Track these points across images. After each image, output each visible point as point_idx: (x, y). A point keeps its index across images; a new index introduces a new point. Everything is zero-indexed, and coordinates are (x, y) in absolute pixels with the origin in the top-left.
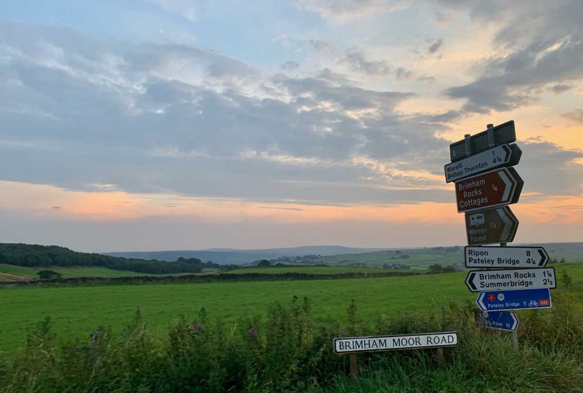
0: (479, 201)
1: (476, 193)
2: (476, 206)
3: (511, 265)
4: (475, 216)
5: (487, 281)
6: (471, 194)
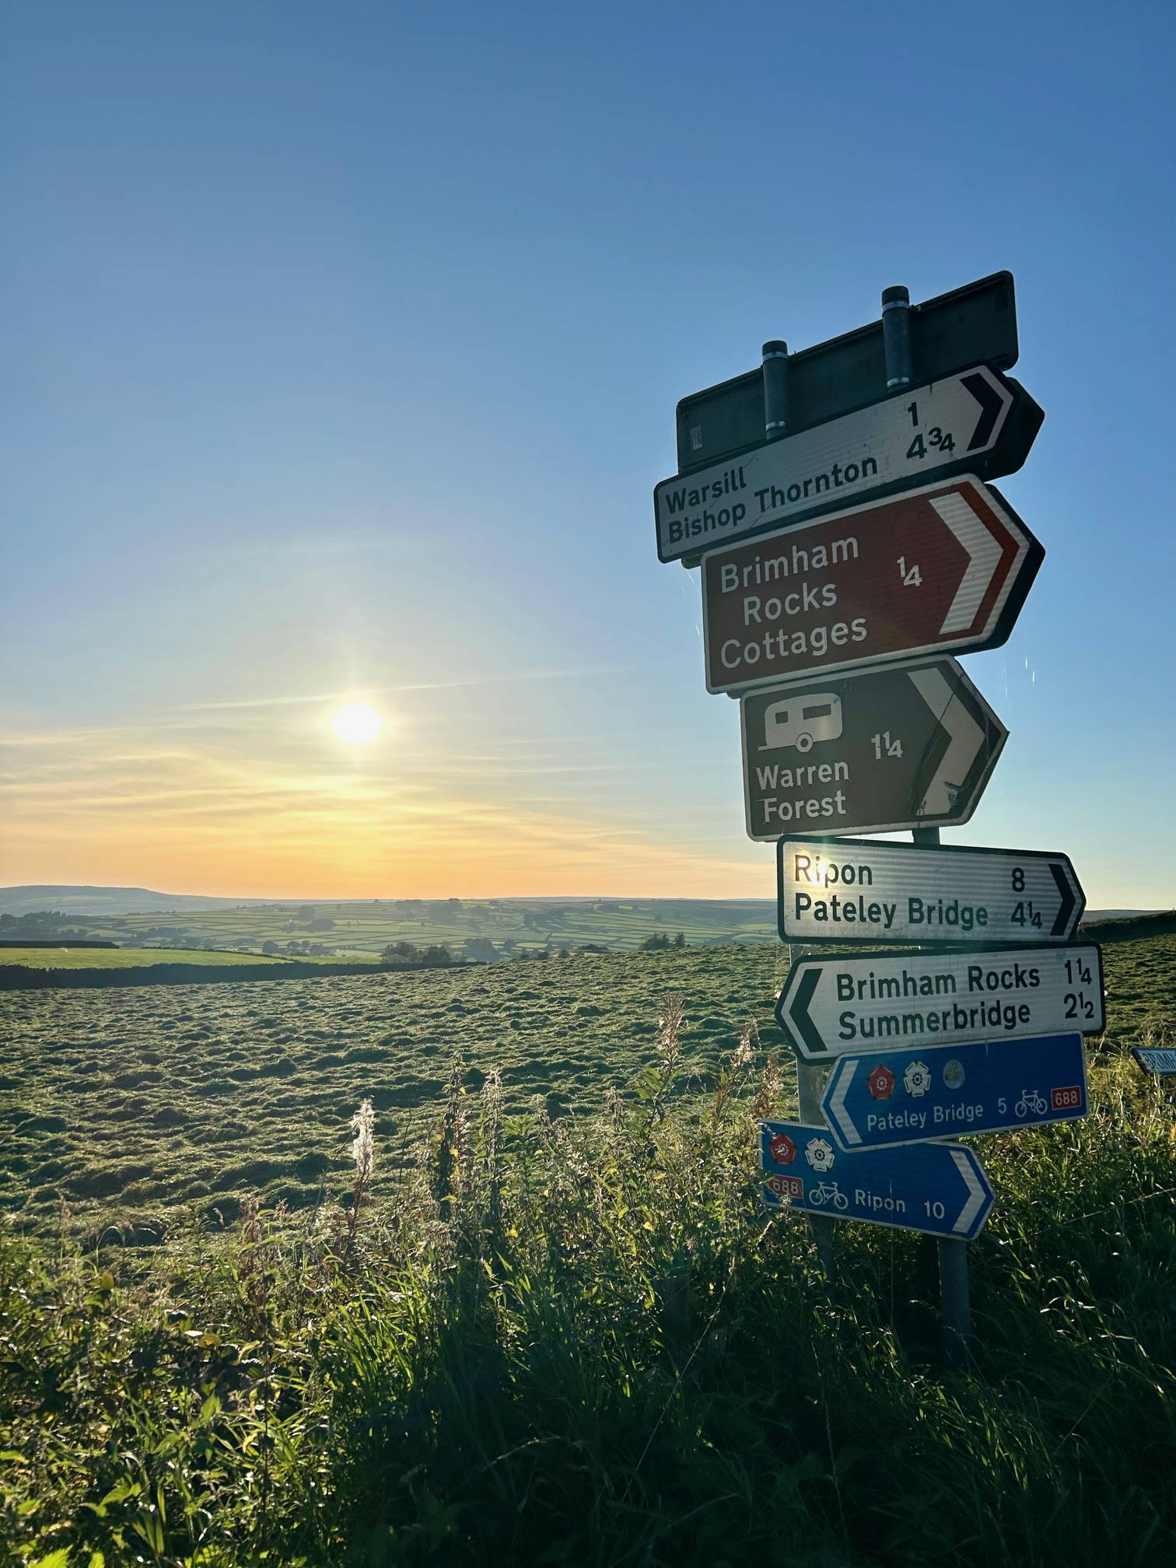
0: (822, 639)
1: (808, 599)
2: (807, 660)
3: (957, 933)
4: (794, 707)
5: (867, 1008)
6: (779, 607)
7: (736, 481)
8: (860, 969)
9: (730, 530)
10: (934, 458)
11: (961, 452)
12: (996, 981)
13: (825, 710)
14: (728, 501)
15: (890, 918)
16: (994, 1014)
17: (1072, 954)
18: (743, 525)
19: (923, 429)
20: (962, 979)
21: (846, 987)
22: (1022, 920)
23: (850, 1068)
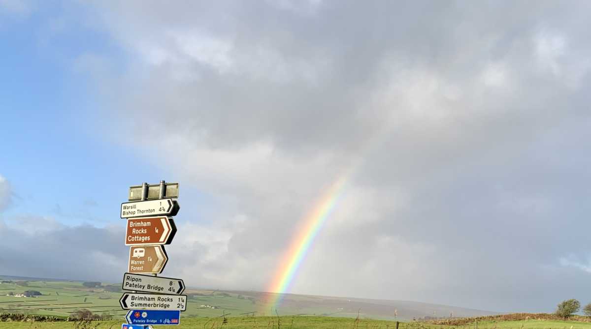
0: (146, 238)
1: (142, 231)
2: (140, 242)
3: (157, 291)
4: (138, 250)
5: (136, 302)
6: (138, 232)
7: (135, 207)
8: (136, 295)
9: (132, 216)
10: (162, 212)
11: (166, 212)
12: (163, 300)
13: (142, 251)
14: (133, 210)
15: (144, 287)
16: (162, 305)
17: (181, 297)
18: (135, 215)
19: (162, 207)
20: (156, 299)
21: (133, 298)
22: (171, 290)
23: (132, 312)
